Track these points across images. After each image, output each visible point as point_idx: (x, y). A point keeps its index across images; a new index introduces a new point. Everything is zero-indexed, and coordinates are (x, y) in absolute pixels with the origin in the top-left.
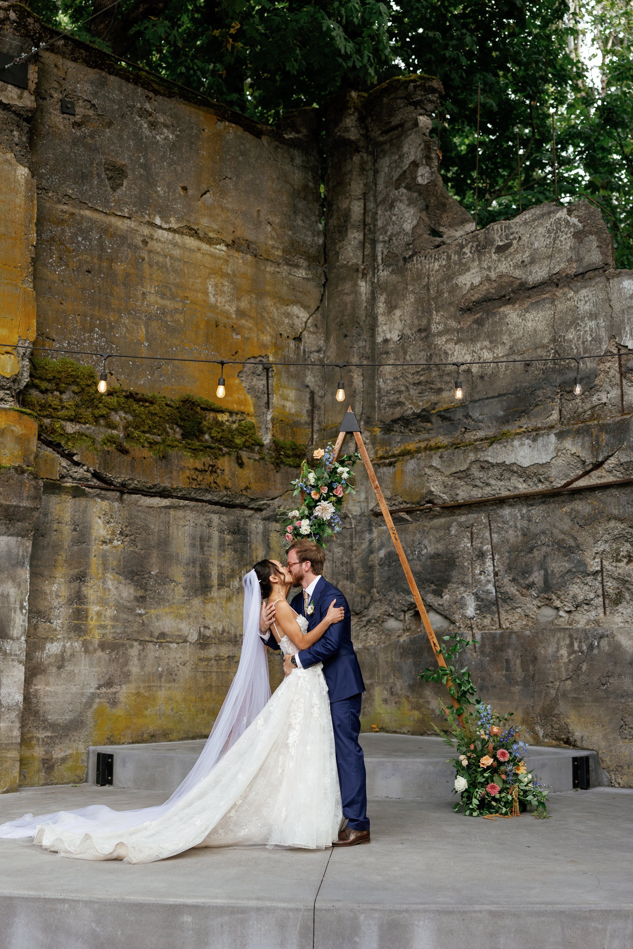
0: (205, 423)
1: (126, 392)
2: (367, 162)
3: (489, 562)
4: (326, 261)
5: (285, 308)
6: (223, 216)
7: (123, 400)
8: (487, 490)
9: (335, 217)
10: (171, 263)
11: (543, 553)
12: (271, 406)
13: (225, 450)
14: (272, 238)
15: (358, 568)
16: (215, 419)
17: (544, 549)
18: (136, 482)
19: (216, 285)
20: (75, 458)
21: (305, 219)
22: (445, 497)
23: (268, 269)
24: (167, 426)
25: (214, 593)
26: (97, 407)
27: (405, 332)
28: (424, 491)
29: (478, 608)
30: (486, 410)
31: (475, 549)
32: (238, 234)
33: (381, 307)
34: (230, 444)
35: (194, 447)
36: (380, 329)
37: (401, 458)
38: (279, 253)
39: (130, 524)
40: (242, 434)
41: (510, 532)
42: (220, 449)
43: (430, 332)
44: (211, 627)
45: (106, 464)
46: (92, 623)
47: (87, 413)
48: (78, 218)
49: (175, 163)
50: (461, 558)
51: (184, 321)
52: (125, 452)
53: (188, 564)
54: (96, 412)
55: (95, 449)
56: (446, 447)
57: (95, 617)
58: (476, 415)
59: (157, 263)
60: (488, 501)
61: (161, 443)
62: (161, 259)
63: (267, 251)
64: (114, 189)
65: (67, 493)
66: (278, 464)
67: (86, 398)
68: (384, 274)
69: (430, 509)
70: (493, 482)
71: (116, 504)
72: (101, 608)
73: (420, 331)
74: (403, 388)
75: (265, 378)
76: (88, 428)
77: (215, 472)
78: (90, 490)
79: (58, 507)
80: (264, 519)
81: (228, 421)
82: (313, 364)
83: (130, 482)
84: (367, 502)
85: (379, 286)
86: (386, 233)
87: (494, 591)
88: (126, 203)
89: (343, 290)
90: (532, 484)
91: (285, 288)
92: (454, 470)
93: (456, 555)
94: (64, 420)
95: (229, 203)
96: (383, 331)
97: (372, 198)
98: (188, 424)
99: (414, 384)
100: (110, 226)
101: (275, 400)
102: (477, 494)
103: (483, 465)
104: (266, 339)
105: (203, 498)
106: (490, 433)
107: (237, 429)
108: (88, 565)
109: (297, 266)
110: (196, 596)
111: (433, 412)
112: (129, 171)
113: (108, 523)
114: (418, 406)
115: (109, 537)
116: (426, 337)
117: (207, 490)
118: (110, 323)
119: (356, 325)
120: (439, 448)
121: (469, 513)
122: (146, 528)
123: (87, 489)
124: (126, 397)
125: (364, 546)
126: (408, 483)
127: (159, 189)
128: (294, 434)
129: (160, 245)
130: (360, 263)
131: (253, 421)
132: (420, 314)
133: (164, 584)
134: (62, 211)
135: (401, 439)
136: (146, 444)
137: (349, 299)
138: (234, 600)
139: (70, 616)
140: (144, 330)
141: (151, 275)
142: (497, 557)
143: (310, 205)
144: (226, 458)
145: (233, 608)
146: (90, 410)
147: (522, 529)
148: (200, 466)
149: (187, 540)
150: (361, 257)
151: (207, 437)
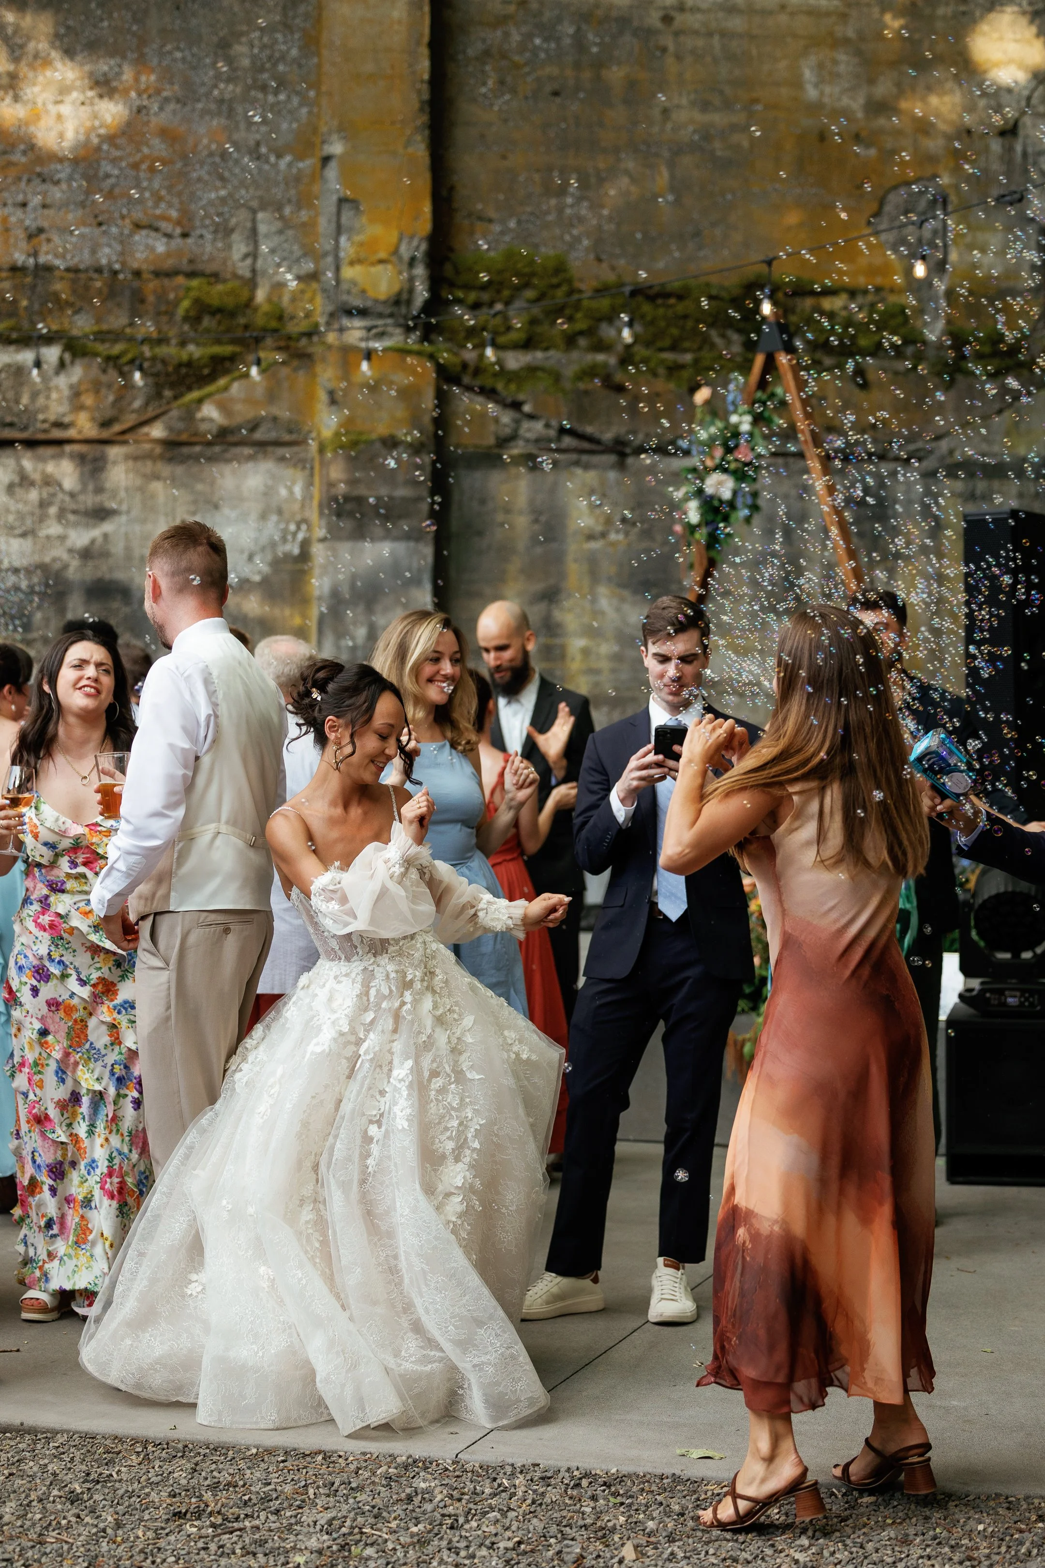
0: (793, 318)
1: (630, 285)
7: (620, 301)
10: (723, 46)
12: (948, 268)
13: (834, 362)
16: (818, 308)
19: (821, 66)
20: (527, 408)
26: (571, 319)
45: (581, 412)
46: (575, 666)
51: (751, 143)
52: (617, 388)
54: (569, 327)
55: (562, 390)
57: (579, 657)
59: (693, 51)
62: (700, 43)
65: (515, 465)
66: (950, 375)
71: (612, 475)
72: (590, 643)
76: (550, 357)
79: (504, 488)
80: (925, 475)
81: (846, 308)
83: (630, 436)
94: (507, 348)
100: (597, 6)
104: (938, 144)
105: (786, 449)
108: (562, 575)
113: (598, 505)
115: (600, 528)
117: (788, 436)
118: (598, 174)
124: (631, 294)
129: (699, 16)
131: (905, 301)
136: (663, 371)
140: (666, 175)
146: (558, 325)
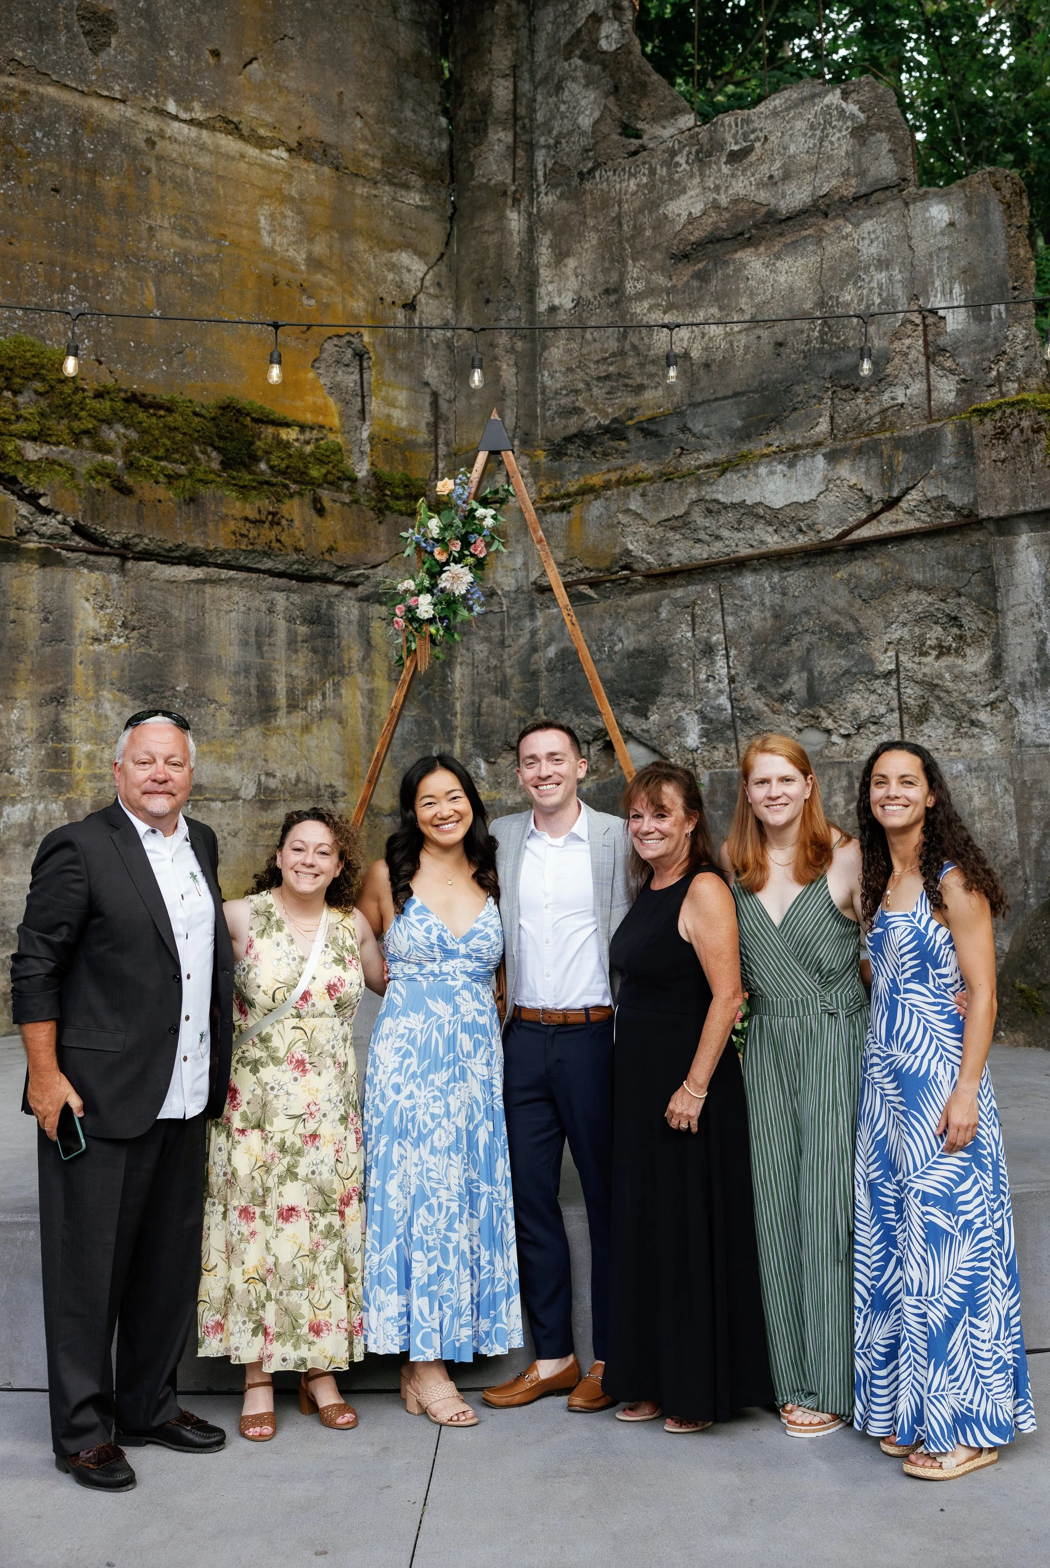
0: (259, 443)
1: (126, 391)
2: (517, 15)
3: (721, 662)
4: (453, 179)
5: (388, 255)
6: (282, 100)
7: (120, 405)
8: (718, 546)
9: (467, 105)
10: (196, 179)
11: (805, 644)
12: (367, 416)
13: (294, 487)
14: (364, 139)
15: (513, 676)
16: (276, 437)
17: (808, 638)
18: (146, 541)
19: (272, 216)
20: (42, 501)
21: (417, 108)
22: (650, 559)
23: (359, 190)
24: (197, 448)
25: (282, 720)
26: (76, 417)
27: (583, 294)
28: (617, 550)
29: (705, 734)
30: (714, 419)
31: (698, 641)
32: (307, 131)
33: (544, 254)
34: (302, 478)
35: (241, 483)
36: (543, 291)
37: (579, 498)
38: (376, 164)
39: (138, 610)
40: (321, 462)
41: (754, 613)
42: (286, 487)
43: (623, 294)
44: (278, 775)
45: (94, 511)
46: (80, 772)
47: (61, 427)
48: (35, 99)
49: (198, 11)
50: (677, 656)
51: (221, 274)
52: (125, 491)
53: (237, 673)
54: (76, 425)
55: (76, 486)
56: (651, 480)
57: (84, 763)
58: (698, 426)
59: (172, 178)
60: (719, 564)
61: (186, 477)
62: (178, 172)
63: (356, 161)
64: (95, 51)
65: (30, 559)
66: (381, 511)
67: (57, 401)
68: (548, 200)
69: (627, 579)
70: (725, 533)
71: (114, 578)
72: (94, 748)
73: (607, 292)
74: (581, 386)
75: (357, 371)
76: (62, 452)
77: (278, 524)
78: (70, 555)
79: (15, 583)
80: (360, 600)
81: (297, 440)
82: (435, 346)
83: (136, 540)
84: (527, 570)
85: (541, 219)
86: (550, 132)
87: (729, 706)
88: (116, 76)
89: (482, 226)
90: (787, 535)
91: (387, 223)
92: (664, 515)
93: (669, 651)
94: (21, 438)
95: (292, 78)
96: (549, 294)
97: (526, 75)
98: (230, 446)
99: (599, 379)
100: (91, 113)
101: (374, 406)
102: (701, 553)
103: (710, 506)
104: (358, 305)
105: (259, 566)
106: (721, 455)
107: (312, 454)
108: (70, 677)
109: (406, 186)
110: (252, 725)
111: (630, 423)
112: (119, 22)
113: (102, 608)
114: (606, 415)
115: (103, 631)
116: (618, 302)
117: (265, 553)
118: (95, 277)
119: (504, 283)
120: (640, 480)
121: (689, 584)
122: (165, 616)
123: (64, 552)
124: (127, 400)
125: (522, 641)
126: (592, 538)
127: (172, 53)
128: (406, 461)
129: (177, 147)
130: (509, 181)
131: (339, 440)
132: (607, 265)
133: (199, 706)
134: (7, 87)
135: (580, 468)
136: (162, 479)
137: (491, 240)
138: (315, 729)
139: (42, 762)
140: (153, 289)
141: (162, 198)
142: (733, 653)
143: (426, 86)
144: (296, 501)
145: (313, 743)
146: (65, 421)
147: (772, 607)
148: (252, 515)
149: (235, 635)
150: (510, 172)
151: (263, 466)
